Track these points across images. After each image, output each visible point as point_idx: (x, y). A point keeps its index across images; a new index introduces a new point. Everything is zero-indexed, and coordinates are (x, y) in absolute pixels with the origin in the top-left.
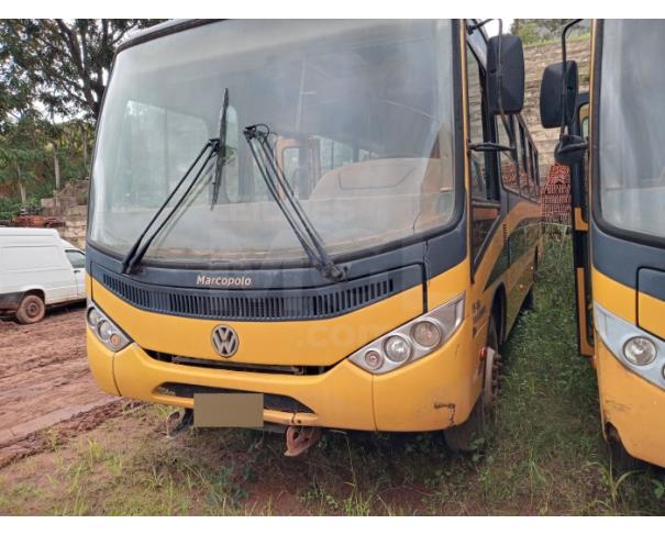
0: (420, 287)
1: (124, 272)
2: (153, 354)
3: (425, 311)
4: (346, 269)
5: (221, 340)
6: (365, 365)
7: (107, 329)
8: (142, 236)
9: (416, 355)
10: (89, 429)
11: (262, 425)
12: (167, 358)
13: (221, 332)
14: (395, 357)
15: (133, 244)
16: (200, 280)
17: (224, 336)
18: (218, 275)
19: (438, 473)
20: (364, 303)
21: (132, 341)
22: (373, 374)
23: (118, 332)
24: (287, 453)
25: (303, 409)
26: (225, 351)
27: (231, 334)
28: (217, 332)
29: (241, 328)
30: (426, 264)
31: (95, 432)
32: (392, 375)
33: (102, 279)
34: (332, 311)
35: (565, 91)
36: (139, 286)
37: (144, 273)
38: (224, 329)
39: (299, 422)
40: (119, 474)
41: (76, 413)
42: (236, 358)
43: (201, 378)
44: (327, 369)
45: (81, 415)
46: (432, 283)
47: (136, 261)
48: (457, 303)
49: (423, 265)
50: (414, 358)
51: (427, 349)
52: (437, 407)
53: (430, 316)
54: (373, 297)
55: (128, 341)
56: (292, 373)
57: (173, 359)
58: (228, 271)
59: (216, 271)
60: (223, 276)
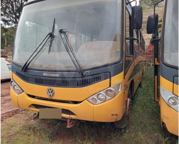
0: (109, 79)
1: (22, 71)
2: (29, 95)
3: (110, 86)
4: (87, 73)
5: (49, 92)
6: (92, 102)
7: (17, 88)
8: (28, 61)
9: (107, 99)
10: (10, 117)
11: (61, 118)
12: (33, 97)
13: (49, 90)
14: (100, 100)
15: (25, 63)
16: (44, 74)
17: (50, 91)
18: (50, 73)
19: (112, 134)
20: (94, 83)
21: (23, 91)
22: (93, 104)
23: (20, 89)
24: (67, 127)
25: (73, 114)
26: (50, 96)
27: (52, 91)
28: (48, 90)
29: (56, 89)
31: (11, 118)
32: (99, 105)
33: (16, 72)
34: (83, 85)
35: (154, 23)
36: (26, 75)
37: (28, 71)
38: (51, 89)
39: (71, 118)
40: (18, 130)
41: (7, 112)
42: (53, 98)
43: (43, 103)
44: (80, 102)
45: (8, 112)
46: (113, 78)
47: (26, 68)
48: (119, 84)
49: (110, 72)
50: (106, 100)
51: (110, 98)
52: (112, 115)
53: (111, 88)
54: (95, 82)
55: (22, 91)
56: (70, 103)
57: (35, 97)
58: (52, 72)
59: (49, 72)
60: (51, 73)
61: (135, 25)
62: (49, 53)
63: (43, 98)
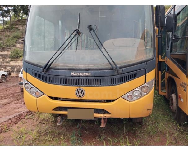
0: (144, 76)
1: (43, 71)
2: (51, 98)
3: (145, 82)
4: (122, 70)
5: (79, 93)
6: (127, 99)
7: (34, 90)
8: (51, 59)
9: (143, 95)
11: (93, 118)
12: (56, 99)
13: (79, 90)
14: (136, 96)
15: (46, 63)
16: (72, 74)
17: (80, 92)
20: (129, 80)
21: (44, 94)
22: (129, 101)
23: (39, 91)
24: (101, 126)
26: (80, 96)
27: (82, 90)
28: (77, 90)
29: (85, 88)
30: (146, 69)
32: (136, 102)
33: (32, 74)
34: (117, 83)
35: (174, 22)
36: (48, 76)
37: (50, 71)
38: (80, 89)
39: (105, 117)
42: (84, 98)
43: (72, 105)
44: (113, 100)
46: (148, 74)
47: (48, 68)
48: (153, 80)
49: (145, 69)
51: (146, 93)
52: (148, 110)
53: (147, 84)
55: (42, 94)
56: (102, 102)
57: (59, 99)
58: (82, 71)
59: (78, 71)
60: (80, 72)
61: (159, 23)
62: (76, 51)
63: (69, 100)
